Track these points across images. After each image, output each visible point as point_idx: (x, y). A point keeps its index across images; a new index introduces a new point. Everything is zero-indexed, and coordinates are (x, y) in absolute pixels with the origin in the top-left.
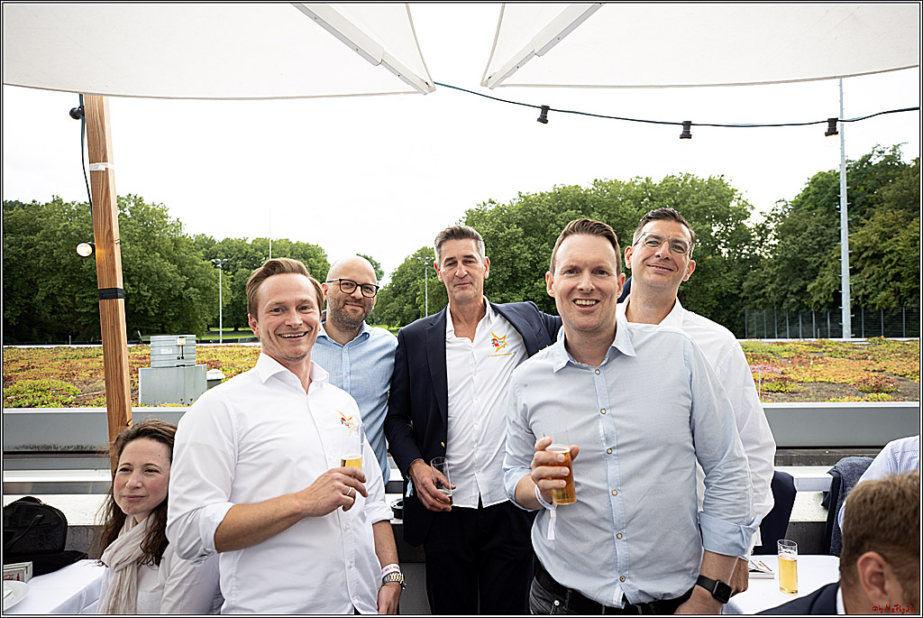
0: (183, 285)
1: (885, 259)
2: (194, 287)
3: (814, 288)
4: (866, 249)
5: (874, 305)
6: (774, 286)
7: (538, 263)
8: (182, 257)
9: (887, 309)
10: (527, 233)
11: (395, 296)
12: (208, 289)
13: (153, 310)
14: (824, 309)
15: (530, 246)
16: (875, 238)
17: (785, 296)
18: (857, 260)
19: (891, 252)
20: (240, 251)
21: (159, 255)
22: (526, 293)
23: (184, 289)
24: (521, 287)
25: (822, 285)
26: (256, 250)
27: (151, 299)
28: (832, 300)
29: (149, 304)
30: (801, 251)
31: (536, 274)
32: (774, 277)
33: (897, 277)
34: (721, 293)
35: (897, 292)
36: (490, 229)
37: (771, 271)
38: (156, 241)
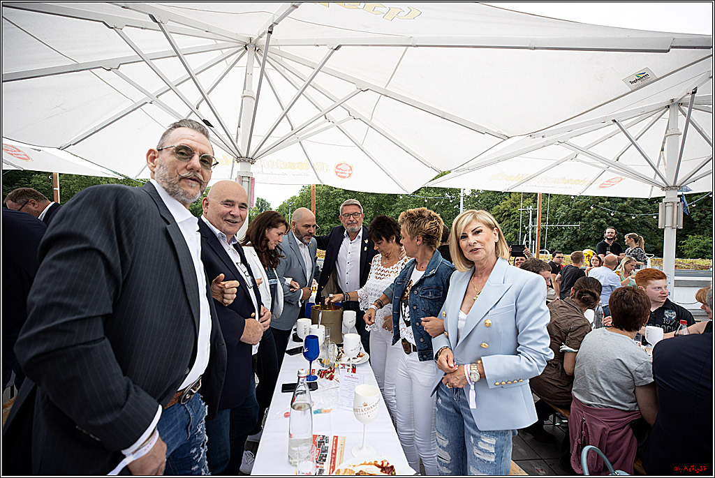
1: (512, 216)
4: (506, 211)
16: (509, 206)
19: (515, 213)
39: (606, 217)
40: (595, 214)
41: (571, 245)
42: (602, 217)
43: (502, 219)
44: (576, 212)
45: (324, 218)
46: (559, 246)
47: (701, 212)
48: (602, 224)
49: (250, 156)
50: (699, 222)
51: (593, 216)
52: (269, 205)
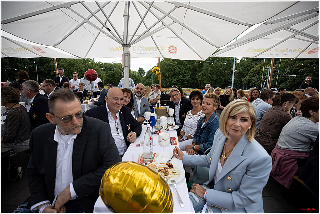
1: (260, 74)
3: (244, 80)
4: (257, 71)
5: (256, 85)
7: (181, 71)
9: (259, 86)
10: (178, 64)
11: (147, 78)
14: (246, 85)
15: (179, 67)
17: (238, 82)
18: (254, 73)
20: (109, 66)
25: (246, 79)
28: (247, 83)
30: (243, 71)
31: (180, 74)
32: (236, 77)
34: (226, 81)
36: (169, 62)
40: (307, 70)
41: (291, 87)
43: (255, 75)
44: (296, 69)
45: (168, 76)
49: (128, 43)
52: (144, 71)
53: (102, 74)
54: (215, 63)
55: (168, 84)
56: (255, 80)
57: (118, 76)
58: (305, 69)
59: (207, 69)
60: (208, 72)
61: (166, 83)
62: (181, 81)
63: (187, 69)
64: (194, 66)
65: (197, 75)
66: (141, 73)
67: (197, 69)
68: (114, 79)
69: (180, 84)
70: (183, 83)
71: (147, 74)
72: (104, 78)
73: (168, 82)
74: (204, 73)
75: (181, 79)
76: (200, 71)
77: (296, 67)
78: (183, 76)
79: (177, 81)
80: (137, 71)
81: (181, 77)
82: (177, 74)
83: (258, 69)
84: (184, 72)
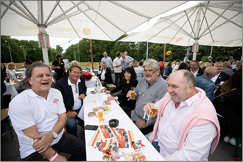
0: (14, 51)
1: (154, 51)
2: (17, 52)
4: (151, 49)
6: (138, 55)
7: (98, 49)
8: (12, 44)
10: (96, 43)
11: (67, 55)
12: (21, 52)
13: (6, 57)
15: (96, 45)
16: (153, 48)
17: (140, 57)
19: (155, 50)
21: (5, 44)
22: (96, 55)
23: (14, 52)
24: (95, 53)
26: (31, 43)
27: (4, 54)
29: (4, 56)
31: (98, 51)
32: (138, 53)
33: (155, 54)
35: (155, 56)
37: (138, 52)
38: (3, 40)
39: (183, 51)
40: (180, 50)
41: (172, 59)
42: (181, 51)
43: (150, 52)
44: (174, 49)
46: (169, 60)
47: (207, 49)
48: (181, 53)
50: (206, 52)
51: (179, 51)
52: (62, 48)
53: (23, 50)
54: (123, 43)
55: (88, 59)
56: (151, 55)
57: (38, 53)
58: (179, 49)
59: (117, 47)
60: (118, 50)
61: (87, 58)
62: (99, 56)
63: (103, 47)
64: (108, 45)
65: (111, 52)
66: (59, 50)
67: (110, 47)
68: (34, 56)
69: (98, 59)
70: (100, 58)
71: (66, 51)
72: (26, 54)
73: (88, 57)
74: (115, 50)
75: (99, 55)
76: (112, 49)
77: (174, 48)
78: (101, 53)
79: (96, 56)
80: (56, 48)
81: (99, 53)
82: (95, 51)
83: (152, 48)
84: (101, 49)
